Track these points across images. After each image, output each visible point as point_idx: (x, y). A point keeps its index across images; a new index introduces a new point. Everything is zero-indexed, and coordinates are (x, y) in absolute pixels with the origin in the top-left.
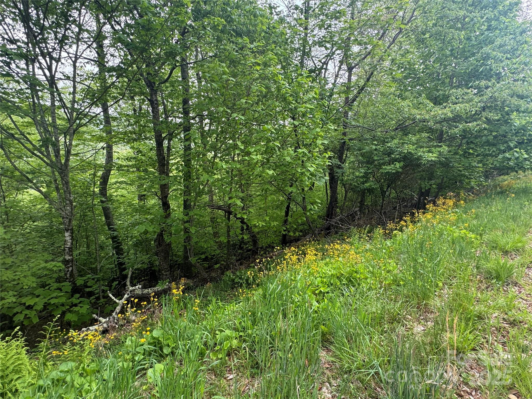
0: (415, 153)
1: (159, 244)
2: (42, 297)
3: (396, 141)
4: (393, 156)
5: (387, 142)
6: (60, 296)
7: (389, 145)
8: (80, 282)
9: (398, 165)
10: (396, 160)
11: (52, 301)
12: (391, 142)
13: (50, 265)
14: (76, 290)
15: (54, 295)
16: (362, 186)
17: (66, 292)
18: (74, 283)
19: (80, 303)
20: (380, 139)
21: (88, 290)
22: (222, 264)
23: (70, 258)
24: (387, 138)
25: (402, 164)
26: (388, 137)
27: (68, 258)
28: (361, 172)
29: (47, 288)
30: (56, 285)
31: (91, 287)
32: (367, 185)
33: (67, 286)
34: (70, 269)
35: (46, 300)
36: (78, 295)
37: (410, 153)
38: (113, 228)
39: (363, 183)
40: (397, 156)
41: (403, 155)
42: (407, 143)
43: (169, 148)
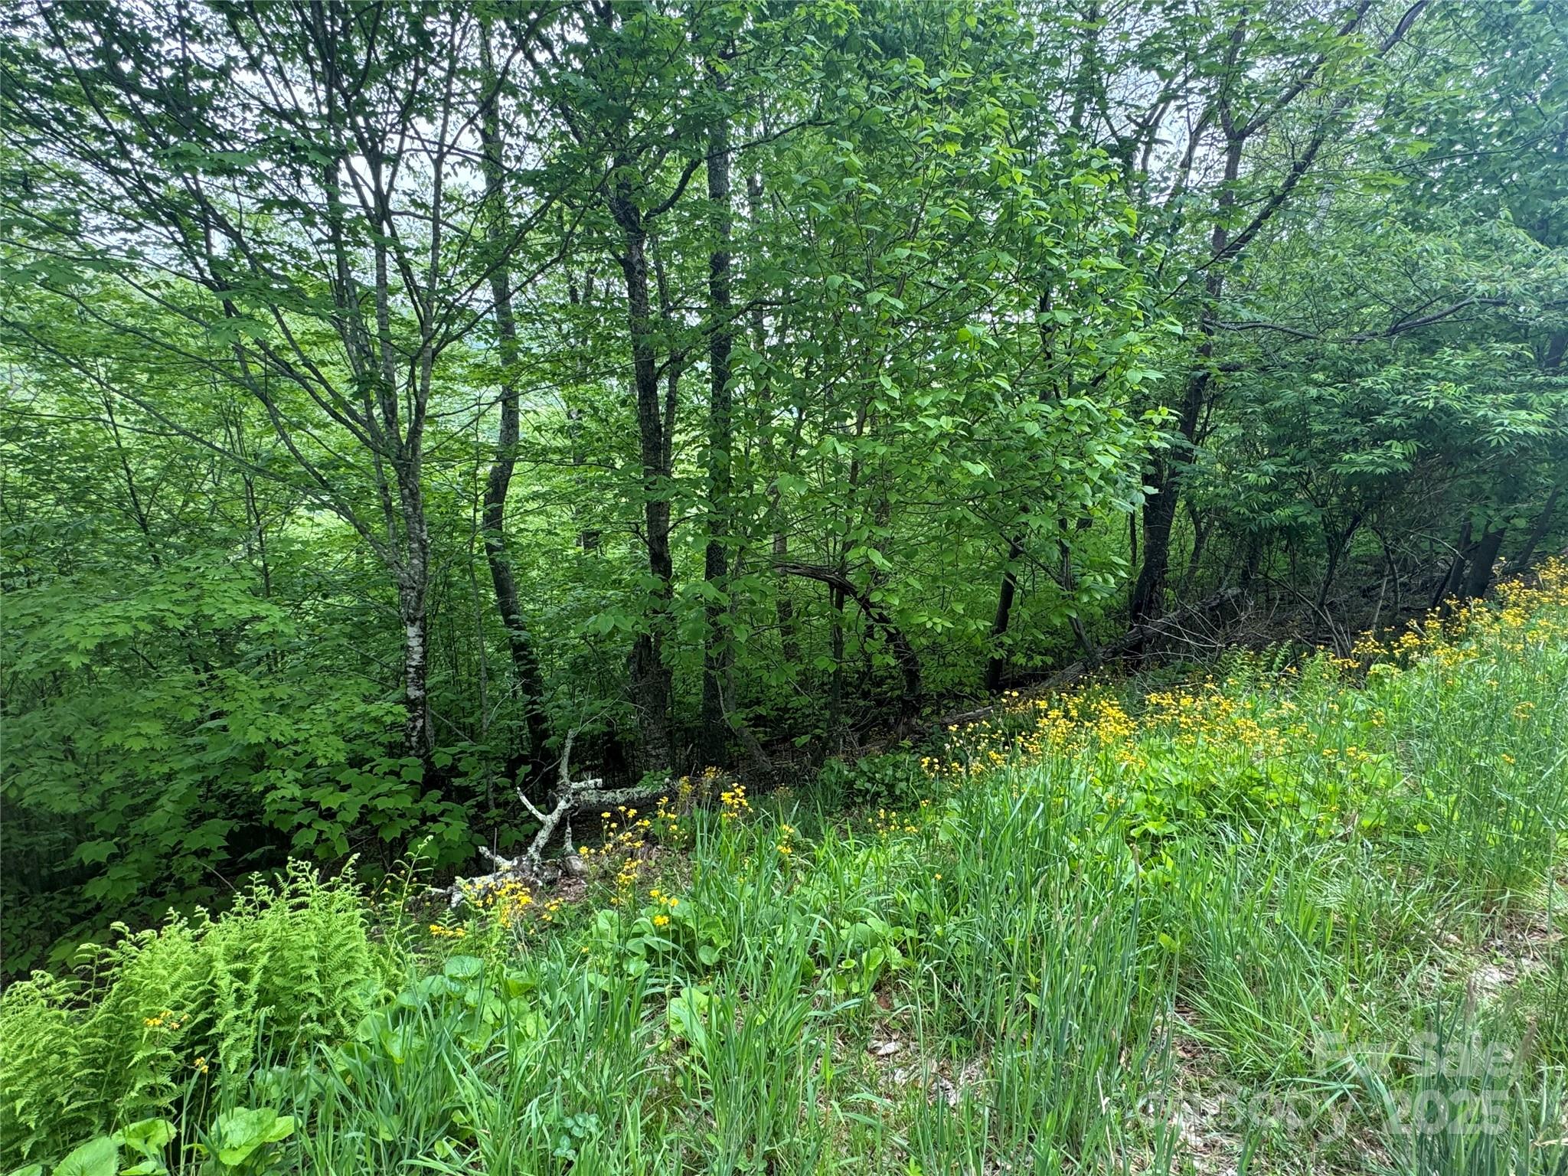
0: (1465, 411)
1: (641, 669)
2: (355, 790)
3: (1393, 371)
4: (1381, 420)
5: (1360, 376)
6: (399, 792)
7: (1368, 383)
8: (442, 758)
9: (1397, 450)
10: (1390, 433)
11: (382, 804)
12: (1375, 373)
13: (375, 709)
14: (434, 780)
15: (384, 787)
16: (1266, 519)
17: (412, 783)
18: (428, 762)
19: (442, 814)
20: (1334, 364)
21: (457, 782)
22: (819, 738)
23: (418, 693)
24: (1359, 361)
25: (1412, 446)
26: (1366, 356)
27: (414, 693)
28: (1266, 474)
29: (367, 767)
30: (386, 763)
31: (465, 774)
32: (1282, 513)
33: (414, 768)
34: (419, 723)
35: (365, 800)
36: (437, 794)
37: (1446, 411)
38: (516, 621)
39: (1269, 508)
40: (1397, 421)
41: (1419, 415)
42: (1434, 378)
43: (672, 401)
